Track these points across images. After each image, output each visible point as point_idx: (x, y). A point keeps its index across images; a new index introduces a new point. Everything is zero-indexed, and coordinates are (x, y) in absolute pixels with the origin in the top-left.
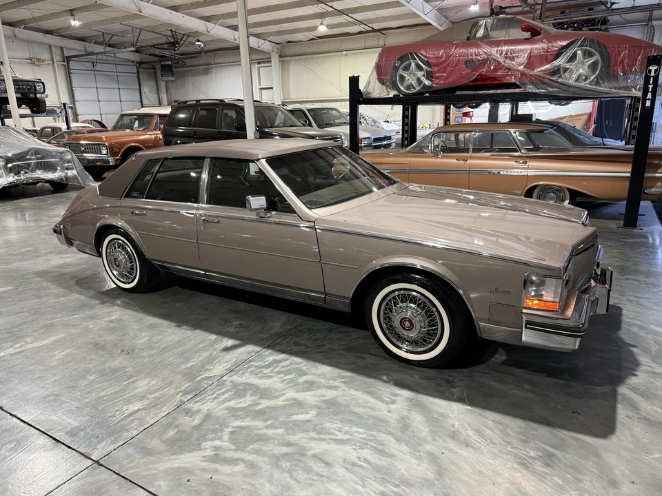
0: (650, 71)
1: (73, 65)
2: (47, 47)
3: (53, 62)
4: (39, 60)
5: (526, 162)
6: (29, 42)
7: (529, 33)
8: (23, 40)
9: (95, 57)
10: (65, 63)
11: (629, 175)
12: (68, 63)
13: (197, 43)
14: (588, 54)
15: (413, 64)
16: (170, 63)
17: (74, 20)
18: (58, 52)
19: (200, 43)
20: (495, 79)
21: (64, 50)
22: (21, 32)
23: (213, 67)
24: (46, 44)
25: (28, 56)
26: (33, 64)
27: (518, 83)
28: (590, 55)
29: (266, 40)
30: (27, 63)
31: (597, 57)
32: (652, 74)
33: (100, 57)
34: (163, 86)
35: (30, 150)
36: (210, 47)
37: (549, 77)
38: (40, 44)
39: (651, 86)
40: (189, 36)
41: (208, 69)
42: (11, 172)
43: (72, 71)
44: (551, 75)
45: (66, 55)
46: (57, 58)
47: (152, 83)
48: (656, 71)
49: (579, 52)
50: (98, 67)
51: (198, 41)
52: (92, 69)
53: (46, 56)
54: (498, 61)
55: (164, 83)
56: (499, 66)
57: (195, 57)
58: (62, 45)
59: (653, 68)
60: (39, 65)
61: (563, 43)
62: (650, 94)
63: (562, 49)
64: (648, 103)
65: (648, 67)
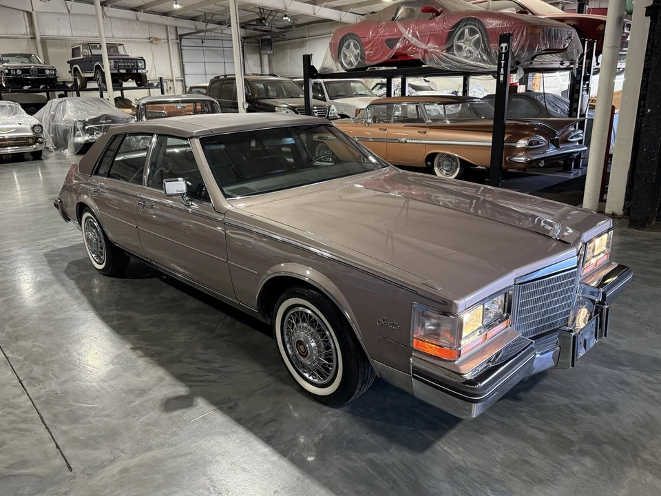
0: (502, 48)
1: (184, 42)
2: (164, 27)
3: (168, 41)
4: (156, 39)
5: (425, 132)
6: (149, 23)
8: (144, 22)
9: (203, 34)
10: (178, 41)
11: (490, 144)
12: (180, 41)
13: (284, 18)
15: (352, 44)
16: (269, 37)
17: (176, 4)
18: (173, 31)
19: (287, 18)
20: (406, 56)
21: (178, 29)
22: (142, 16)
23: (307, 40)
24: (162, 25)
25: (148, 37)
26: (152, 42)
27: (422, 60)
28: (474, 33)
29: (347, 12)
30: (146, 42)
31: (478, 35)
32: (504, 51)
33: (208, 34)
34: (266, 58)
35: (102, 116)
36: (300, 21)
37: (445, 55)
38: (158, 24)
39: (503, 62)
40: (277, 12)
41: (304, 41)
42: (87, 133)
43: (183, 48)
44: (447, 53)
45: (179, 33)
46: (172, 36)
47: (257, 57)
48: (506, 47)
49: (466, 31)
50: (207, 43)
51: (286, 16)
52: (201, 45)
53: (162, 35)
54: (408, 40)
55: (267, 56)
56: (408, 45)
57: (288, 31)
58: (176, 25)
59: (504, 45)
60: (156, 44)
61: (454, 22)
62: (502, 69)
63: (453, 27)
64: (502, 78)
65: (500, 44)
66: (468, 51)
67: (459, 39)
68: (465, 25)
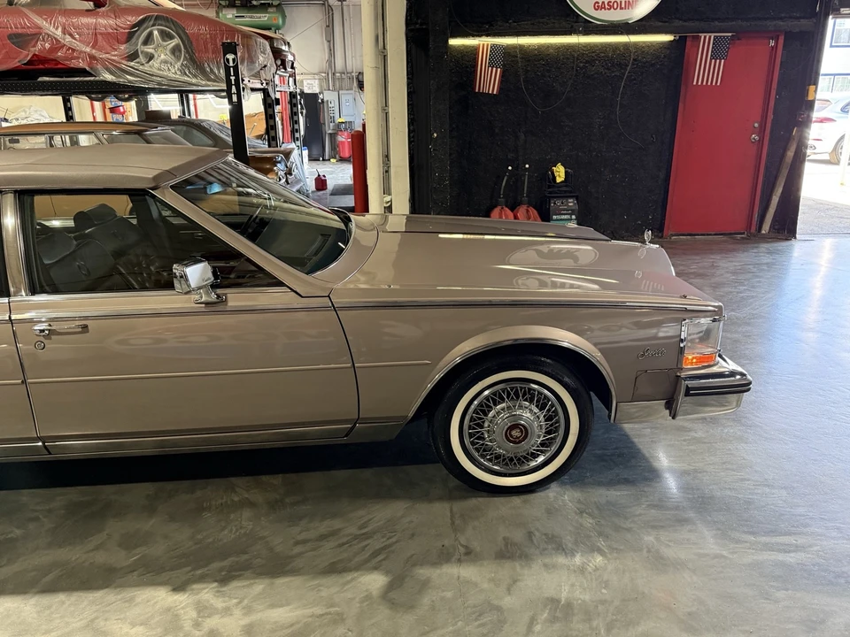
0: (228, 60)
7: (92, 3)
14: (166, 36)
20: (56, 62)
27: (87, 68)
28: (169, 37)
31: (176, 41)
32: (231, 64)
37: (125, 63)
39: (233, 78)
44: (128, 61)
48: (234, 60)
49: (156, 33)
54: (55, 39)
56: (57, 45)
59: (230, 57)
61: (134, 19)
62: (234, 87)
63: (134, 26)
64: (235, 98)
65: (225, 55)
66: (163, 60)
67: (146, 42)
68: (153, 25)
